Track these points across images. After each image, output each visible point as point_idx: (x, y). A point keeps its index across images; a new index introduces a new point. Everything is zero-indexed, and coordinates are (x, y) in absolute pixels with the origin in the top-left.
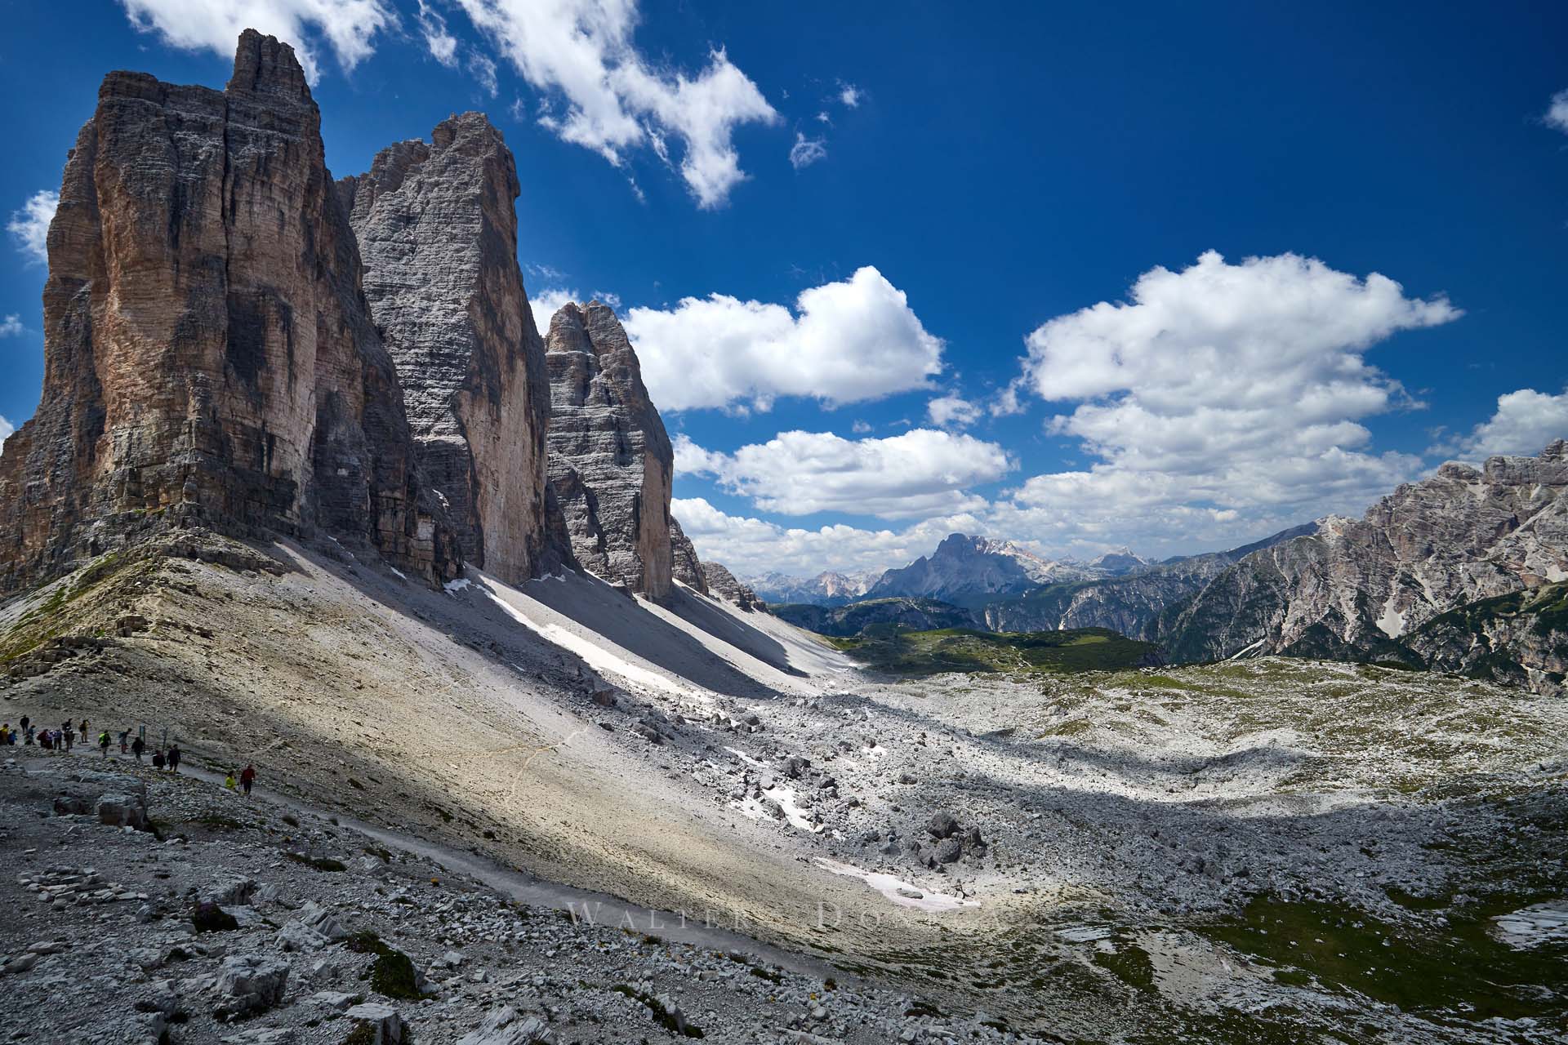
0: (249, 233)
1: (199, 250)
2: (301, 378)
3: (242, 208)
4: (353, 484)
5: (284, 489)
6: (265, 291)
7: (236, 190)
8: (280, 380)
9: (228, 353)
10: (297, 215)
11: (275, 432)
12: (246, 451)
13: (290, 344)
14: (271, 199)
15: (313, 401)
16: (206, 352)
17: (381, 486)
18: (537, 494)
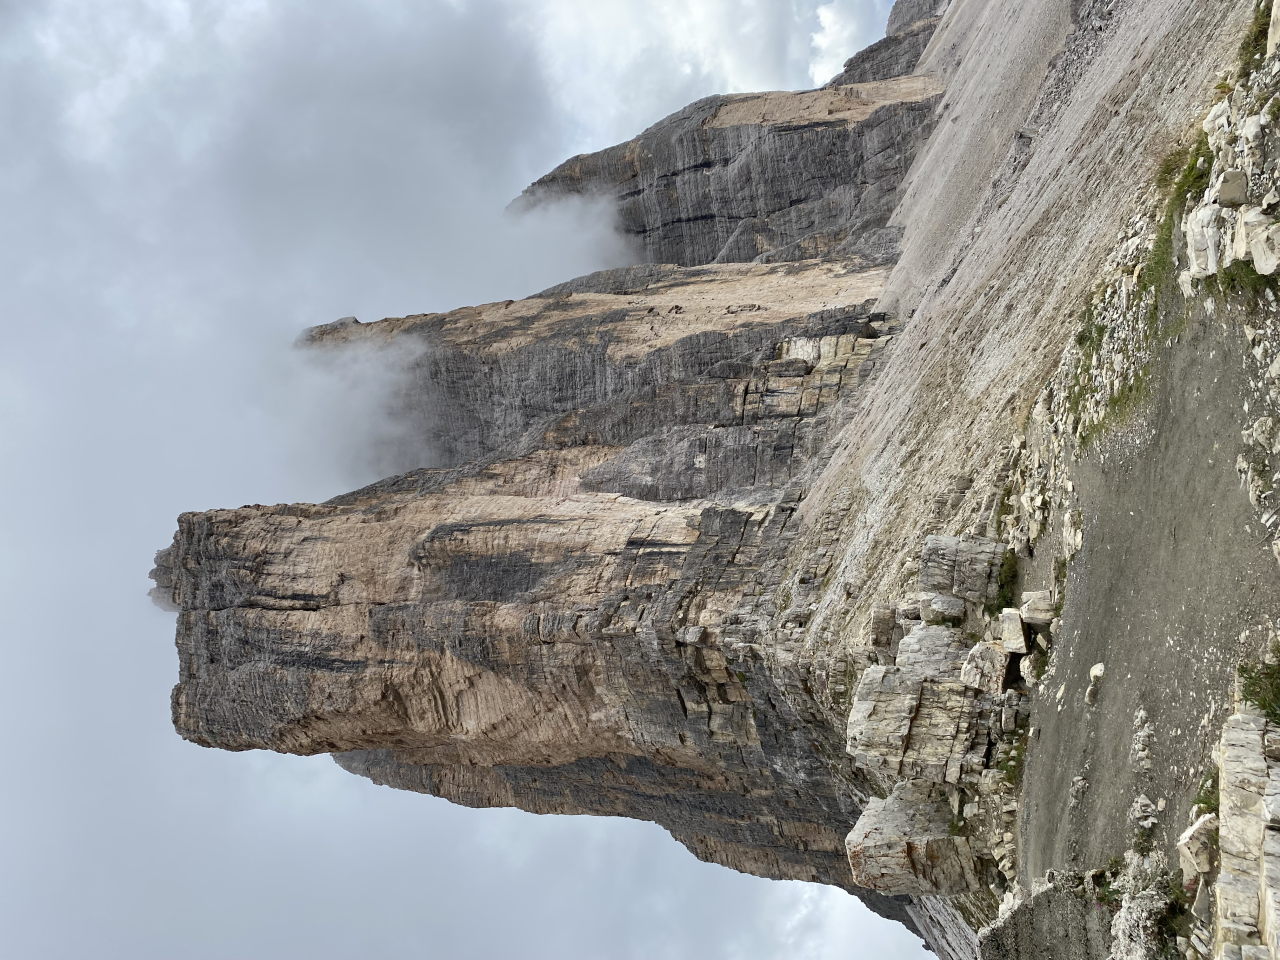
0: (335, 578)
1: (362, 637)
2: (544, 511)
3: (301, 586)
4: (718, 444)
5: (717, 524)
6: (417, 558)
7: (280, 593)
8: (547, 535)
9: (506, 600)
10: (307, 523)
11: (623, 539)
12: (654, 573)
13: (490, 524)
14: (287, 555)
15: (583, 496)
16: (502, 626)
17: (725, 413)
18: (773, 271)
